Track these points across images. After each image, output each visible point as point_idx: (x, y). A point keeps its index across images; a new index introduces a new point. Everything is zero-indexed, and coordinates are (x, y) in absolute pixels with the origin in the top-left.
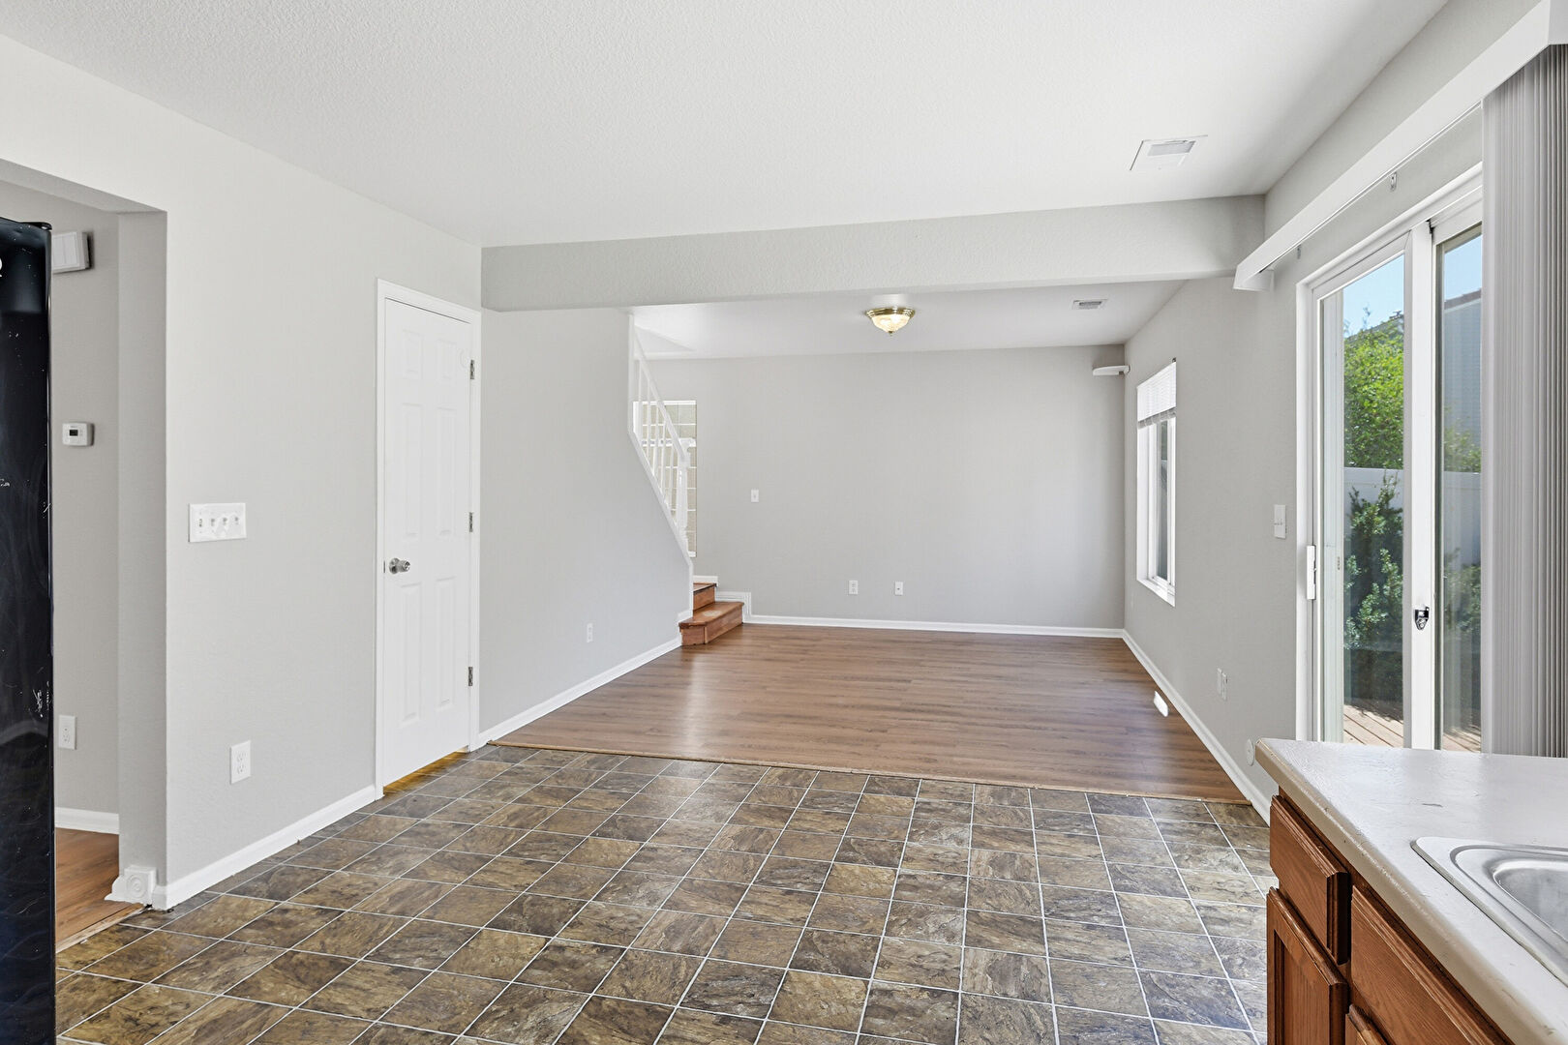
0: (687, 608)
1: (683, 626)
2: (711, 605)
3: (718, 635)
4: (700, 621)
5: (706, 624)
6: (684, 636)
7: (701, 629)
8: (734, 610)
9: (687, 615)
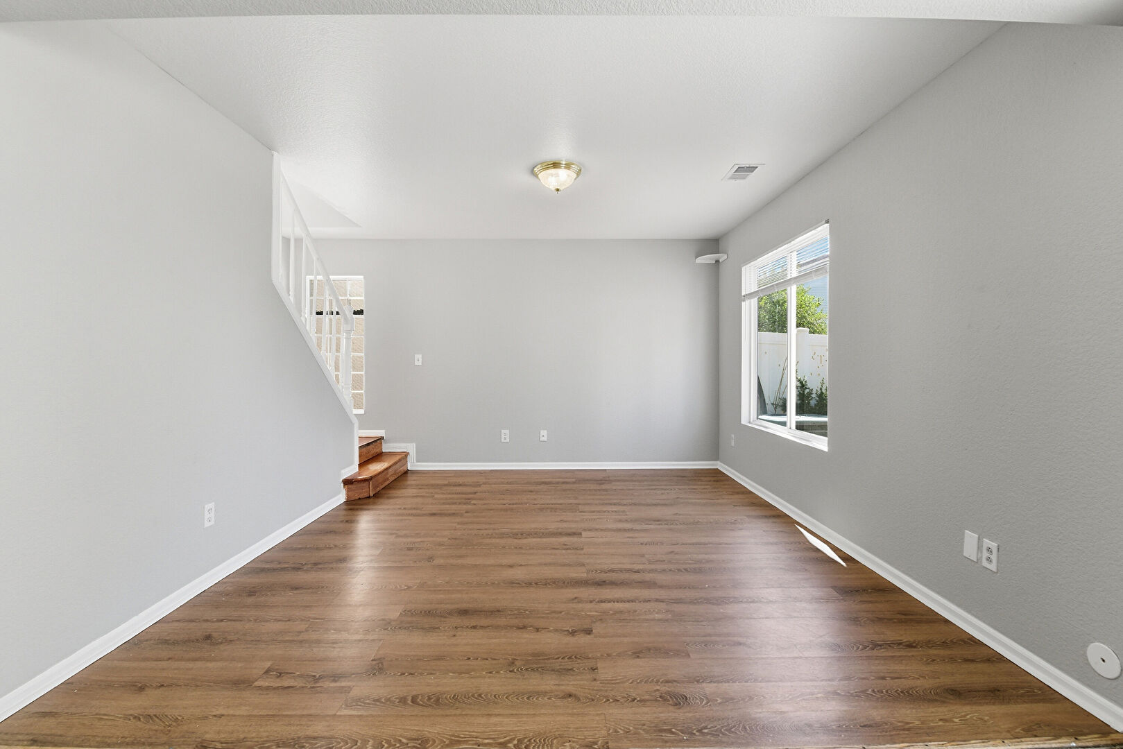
0: (352, 463)
1: (347, 482)
2: (378, 457)
3: (383, 486)
4: (365, 476)
5: (371, 478)
6: (348, 491)
7: (365, 484)
8: (400, 460)
9: (352, 470)
